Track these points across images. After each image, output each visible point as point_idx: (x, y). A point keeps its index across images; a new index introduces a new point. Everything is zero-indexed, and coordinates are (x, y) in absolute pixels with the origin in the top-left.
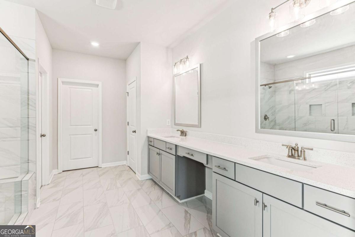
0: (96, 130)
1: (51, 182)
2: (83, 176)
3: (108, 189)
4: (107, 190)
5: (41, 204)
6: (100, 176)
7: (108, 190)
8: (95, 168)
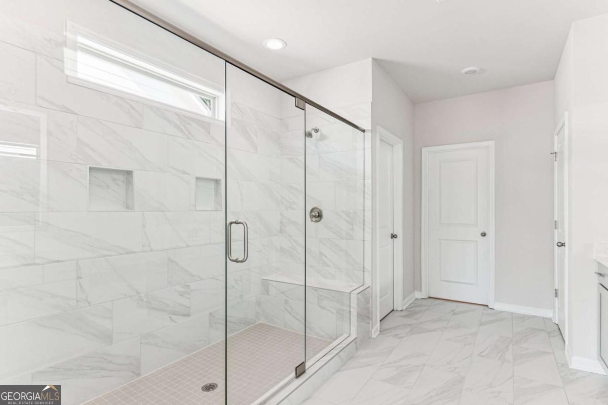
0: (484, 235)
1: (406, 309)
2: (454, 314)
3: (482, 354)
4: (479, 355)
5: (379, 335)
6: (482, 324)
7: (481, 356)
8: (482, 307)
